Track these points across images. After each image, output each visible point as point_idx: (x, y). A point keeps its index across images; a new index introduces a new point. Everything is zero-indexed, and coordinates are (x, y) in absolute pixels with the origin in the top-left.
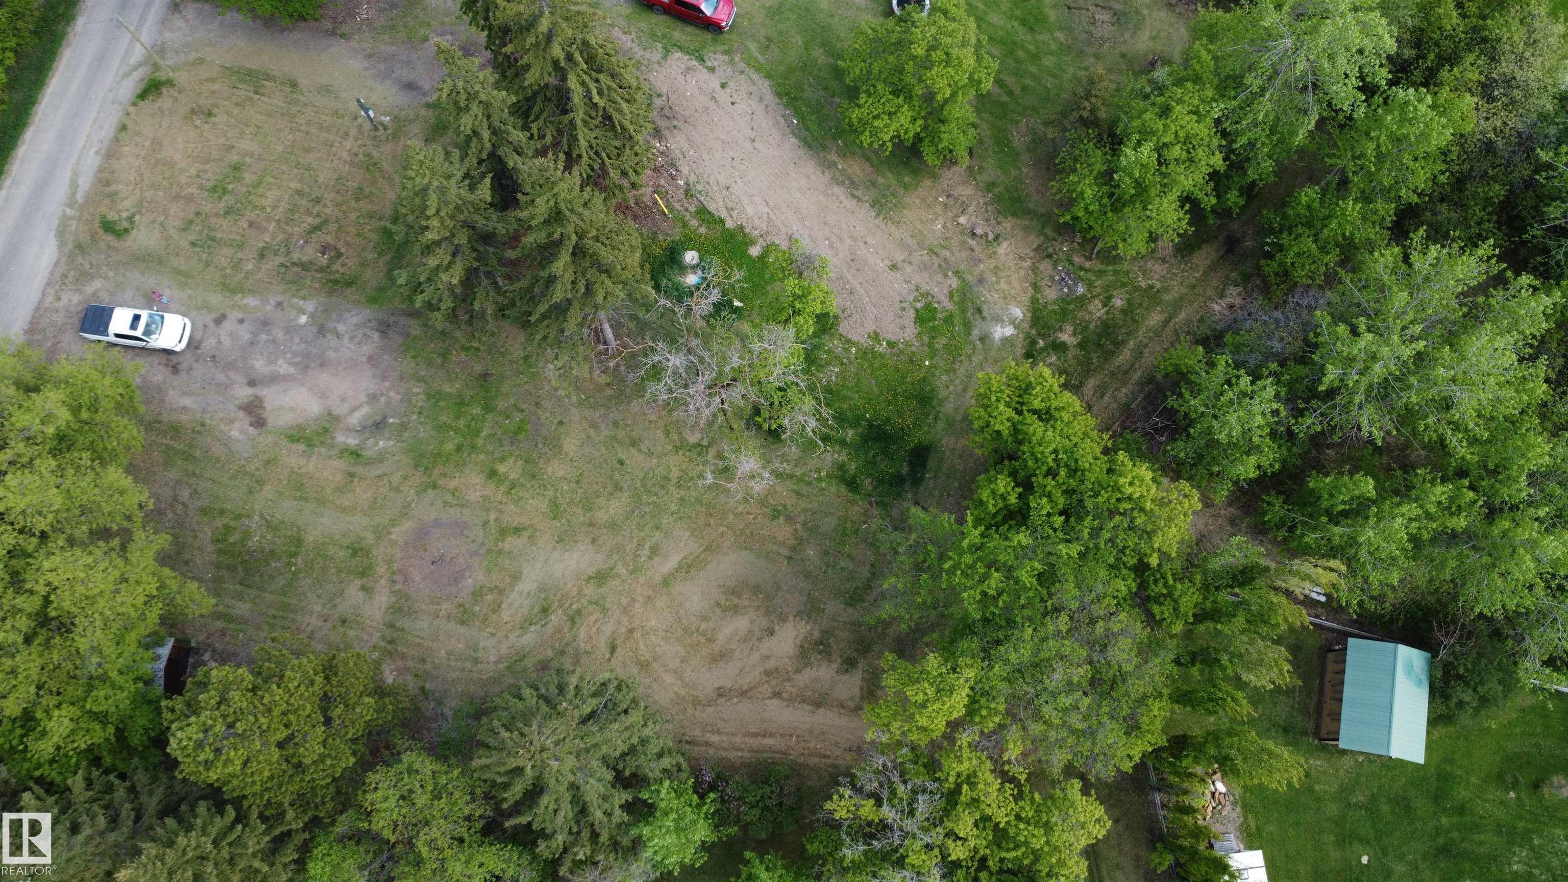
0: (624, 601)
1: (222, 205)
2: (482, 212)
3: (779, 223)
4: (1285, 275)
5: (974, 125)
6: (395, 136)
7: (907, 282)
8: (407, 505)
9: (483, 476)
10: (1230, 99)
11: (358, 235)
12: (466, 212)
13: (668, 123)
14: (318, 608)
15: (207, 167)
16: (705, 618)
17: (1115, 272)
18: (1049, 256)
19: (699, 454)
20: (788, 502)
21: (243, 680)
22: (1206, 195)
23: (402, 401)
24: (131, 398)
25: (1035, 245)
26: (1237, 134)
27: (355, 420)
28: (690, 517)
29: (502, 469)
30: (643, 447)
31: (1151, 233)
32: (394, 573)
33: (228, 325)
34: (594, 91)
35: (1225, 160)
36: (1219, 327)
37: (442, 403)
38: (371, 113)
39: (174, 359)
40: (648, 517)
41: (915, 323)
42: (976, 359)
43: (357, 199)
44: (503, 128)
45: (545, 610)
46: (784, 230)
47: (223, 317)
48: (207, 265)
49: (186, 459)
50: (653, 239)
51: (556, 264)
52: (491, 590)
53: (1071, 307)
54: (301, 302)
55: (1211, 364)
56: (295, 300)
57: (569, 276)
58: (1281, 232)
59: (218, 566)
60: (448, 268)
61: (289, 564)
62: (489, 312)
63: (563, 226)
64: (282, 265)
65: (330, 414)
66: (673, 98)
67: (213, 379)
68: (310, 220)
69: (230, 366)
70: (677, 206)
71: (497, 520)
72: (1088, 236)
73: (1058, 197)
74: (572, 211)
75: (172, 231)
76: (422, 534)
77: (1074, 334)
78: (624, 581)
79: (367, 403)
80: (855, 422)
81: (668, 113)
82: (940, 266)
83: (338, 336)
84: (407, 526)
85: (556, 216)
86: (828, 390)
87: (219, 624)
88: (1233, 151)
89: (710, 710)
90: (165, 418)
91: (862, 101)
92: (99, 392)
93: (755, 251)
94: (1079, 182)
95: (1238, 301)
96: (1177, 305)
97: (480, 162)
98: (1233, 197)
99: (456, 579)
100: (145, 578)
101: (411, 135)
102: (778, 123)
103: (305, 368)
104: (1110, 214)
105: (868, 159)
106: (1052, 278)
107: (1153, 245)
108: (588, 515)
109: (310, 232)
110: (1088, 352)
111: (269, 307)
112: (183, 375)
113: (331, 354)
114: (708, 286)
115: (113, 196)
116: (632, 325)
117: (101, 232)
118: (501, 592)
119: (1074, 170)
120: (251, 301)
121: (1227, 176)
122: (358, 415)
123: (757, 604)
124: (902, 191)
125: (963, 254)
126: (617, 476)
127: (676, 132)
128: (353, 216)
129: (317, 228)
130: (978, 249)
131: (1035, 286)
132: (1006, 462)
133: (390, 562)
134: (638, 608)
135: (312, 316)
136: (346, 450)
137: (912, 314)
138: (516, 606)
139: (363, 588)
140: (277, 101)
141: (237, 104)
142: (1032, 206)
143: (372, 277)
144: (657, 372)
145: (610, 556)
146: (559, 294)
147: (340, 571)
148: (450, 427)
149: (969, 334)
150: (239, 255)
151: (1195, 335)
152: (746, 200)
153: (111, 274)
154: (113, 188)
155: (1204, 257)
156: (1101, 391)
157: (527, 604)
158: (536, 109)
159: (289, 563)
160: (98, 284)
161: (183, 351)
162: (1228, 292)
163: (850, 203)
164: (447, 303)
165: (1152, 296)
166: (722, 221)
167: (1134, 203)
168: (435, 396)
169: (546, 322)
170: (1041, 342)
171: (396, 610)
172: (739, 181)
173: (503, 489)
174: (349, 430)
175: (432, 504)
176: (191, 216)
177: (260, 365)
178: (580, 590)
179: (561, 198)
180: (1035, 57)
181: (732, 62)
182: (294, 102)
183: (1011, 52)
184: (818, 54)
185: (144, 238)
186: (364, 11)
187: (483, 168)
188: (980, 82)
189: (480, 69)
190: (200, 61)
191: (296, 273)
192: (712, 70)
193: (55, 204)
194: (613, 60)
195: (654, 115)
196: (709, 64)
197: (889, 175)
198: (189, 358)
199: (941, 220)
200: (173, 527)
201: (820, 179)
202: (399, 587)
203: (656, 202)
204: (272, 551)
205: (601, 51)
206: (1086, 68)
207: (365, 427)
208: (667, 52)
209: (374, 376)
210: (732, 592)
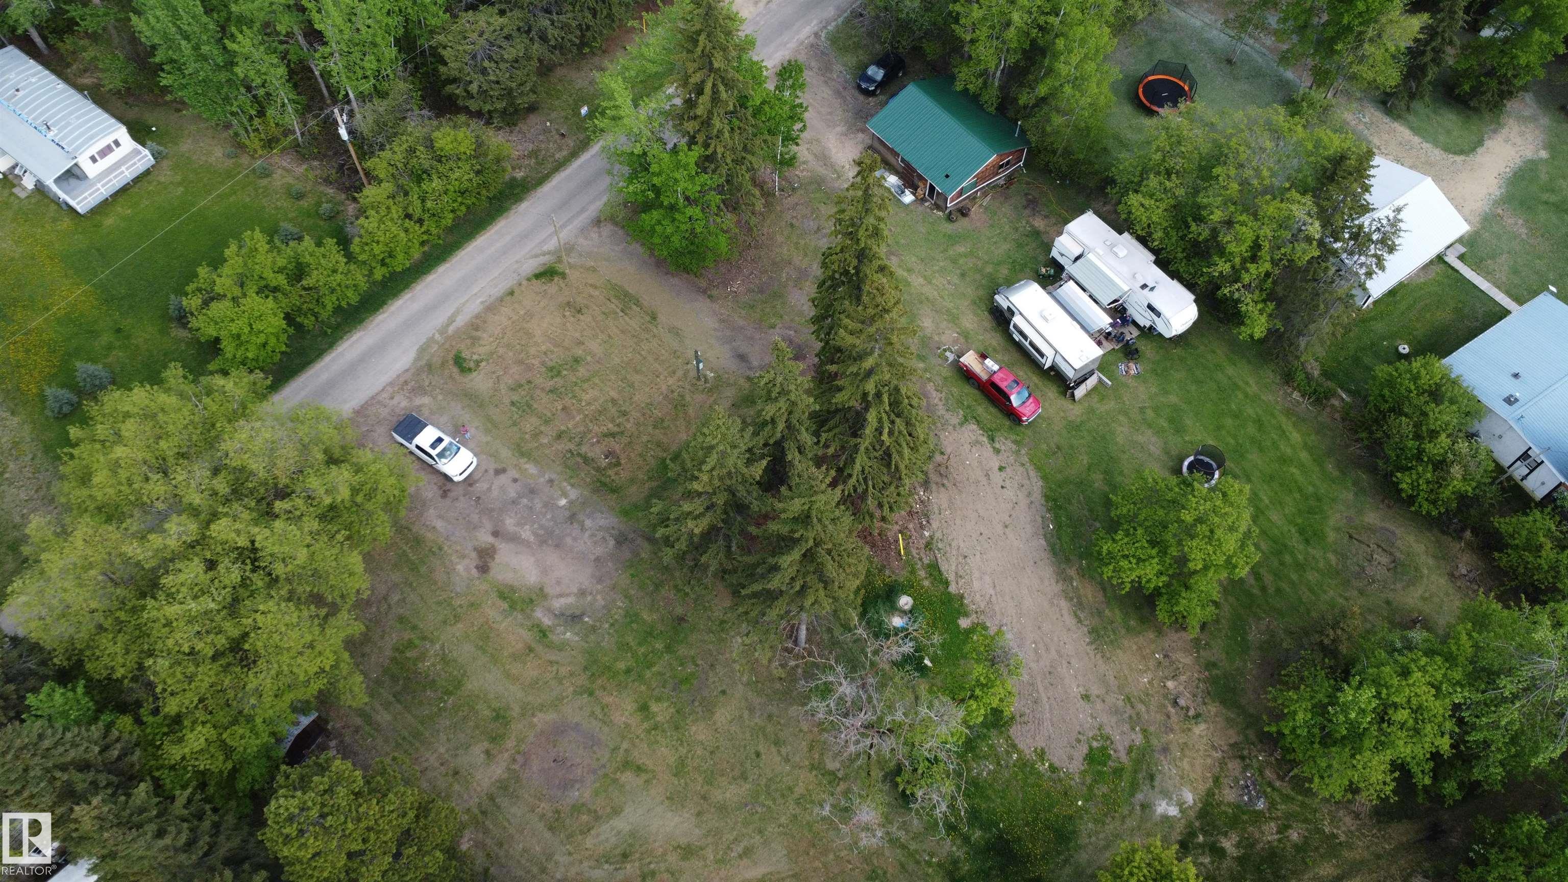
1: (551, 383)
2: (747, 485)
3: (997, 609)
5: (1215, 603)
6: (710, 391)
7: (1092, 716)
8: (560, 699)
9: (635, 706)
10: (1477, 691)
11: (640, 455)
12: (734, 481)
13: (938, 479)
14: (442, 750)
15: (556, 350)
17: (1303, 805)
18: (1243, 758)
19: (830, 783)
20: (890, 871)
21: (354, 782)
22: (1423, 772)
23: (604, 607)
24: (400, 501)
25: (1232, 741)
26: (1474, 727)
27: (558, 604)
28: (793, 837)
29: (654, 707)
30: (784, 751)
31: (1351, 783)
32: (519, 753)
33: (503, 479)
34: (886, 431)
35: (1452, 747)
37: (634, 626)
38: (701, 365)
39: (449, 486)
40: (756, 817)
41: (1085, 759)
42: (1130, 823)
43: (655, 427)
44: (797, 427)
45: (624, 856)
46: (998, 617)
47: (504, 471)
48: (515, 424)
49: (412, 570)
50: (880, 571)
51: (785, 557)
52: (590, 811)
53: (1245, 817)
54: (569, 488)
56: (565, 484)
57: (792, 572)
58: (1491, 845)
59: (386, 672)
60: (696, 518)
62: (712, 568)
63: (806, 529)
64: (570, 451)
65: (541, 589)
66: (953, 460)
67: (468, 515)
68: (610, 426)
69: (487, 512)
70: (914, 552)
71: (626, 751)
72: (1288, 757)
73: (1271, 705)
74: (820, 520)
75: (502, 386)
76: (559, 730)
77: (1237, 846)
78: (706, 866)
79: (575, 595)
80: (987, 826)
81: (943, 471)
82: (1130, 717)
83: (583, 529)
84: (551, 716)
85: (804, 519)
86: (974, 783)
87: (358, 721)
88: (1465, 742)
90: (415, 529)
91: (1118, 537)
92: (380, 487)
93: (964, 623)
94: (1297, 701)
97: (766, 445)
98: (1450, 787)
99: (566, 785)
100: (327, 653)
101: (723, 396)
102: (1035, 521)
103: (543, 542)
104: (1316, 746)
105: (1104, 590)
106: (1236, 780)
107: (1350, 796)
108: (706, 788)
109: (605, 435)
110: (1245, 871)
111: (542, 480)
112: (448, 502)
113: (569, 540)
114: (906, 637)
115: (475, 340)
116: (825, 636)
117: (451, 362)
118: (597, 818)
119: (1296, 688)
120: (532, 469)
121: (1450, 762)
122: (563, 601)
124: (1123, 631)
125: (1158, 716)
126: (748, 765)
127: (942, 489)
128: (645, 438)
129: (613, 435)
130: (1174, 719)
131: (1216, 780)
133: (520, 741)
135: (571, 503)
136: (538, 626)
137: (1085, 750)
138: (603, 837)
139: (487, 753)
141: (604, 313)
142: (1243, 702)
143: (635, 493)
144: (826, 691)
145: (706, 836)
146: (776, 582)
147: (477, 727)
148: (630, 648)
149: (1132, 795)
150: (542, 428)
152: (976, 574)
153: (440, 397)
154: (479, 334)
155: (1401, 832)
157: (613, 840)
158: (832, 423)
159: (441, 698)
160: (426, 400)
161: (459, 482)
163: (1070, 621)
164: (682, 545)
165: (1332, 845)
166: (947, 583)
167: (1344, 745)
168: (632, 617)
169: (753, 601)
170: (1201, 837)
171: (503, 786)
172: (978, 554)
173: (646, 725)
174: (549, 610)
175: (581, 709)
176: (523, 381)
177: (510, 523)
178: (664, 854)
179: (815, 507)
180: (1300, 567)
181: (1018, 452)
182: (647, 330)
183: (1278, 553)
184: (1097, 479)
185: (479, 381)
186: (737, 285)
187: (766, 451)
188: (1235, 567)
189: (802, 373)
190: (594, 270)
191: (578, 463)
192: (997, 451)
193: (431, 327)
194: (914, 411)
195: (930, 467)
196: (997, 445)
197: (1117, 611)
198: (460, 490)
199: (1150, 675)
200: (370, 620)
201: (1052, 586)
202: (516, 767)
203: (897, 541)
204: (434, 681)
205: (906, 401)
206: (1346, 599)
207: (563, 615)
208: (965, 421)
209: (593, 575)
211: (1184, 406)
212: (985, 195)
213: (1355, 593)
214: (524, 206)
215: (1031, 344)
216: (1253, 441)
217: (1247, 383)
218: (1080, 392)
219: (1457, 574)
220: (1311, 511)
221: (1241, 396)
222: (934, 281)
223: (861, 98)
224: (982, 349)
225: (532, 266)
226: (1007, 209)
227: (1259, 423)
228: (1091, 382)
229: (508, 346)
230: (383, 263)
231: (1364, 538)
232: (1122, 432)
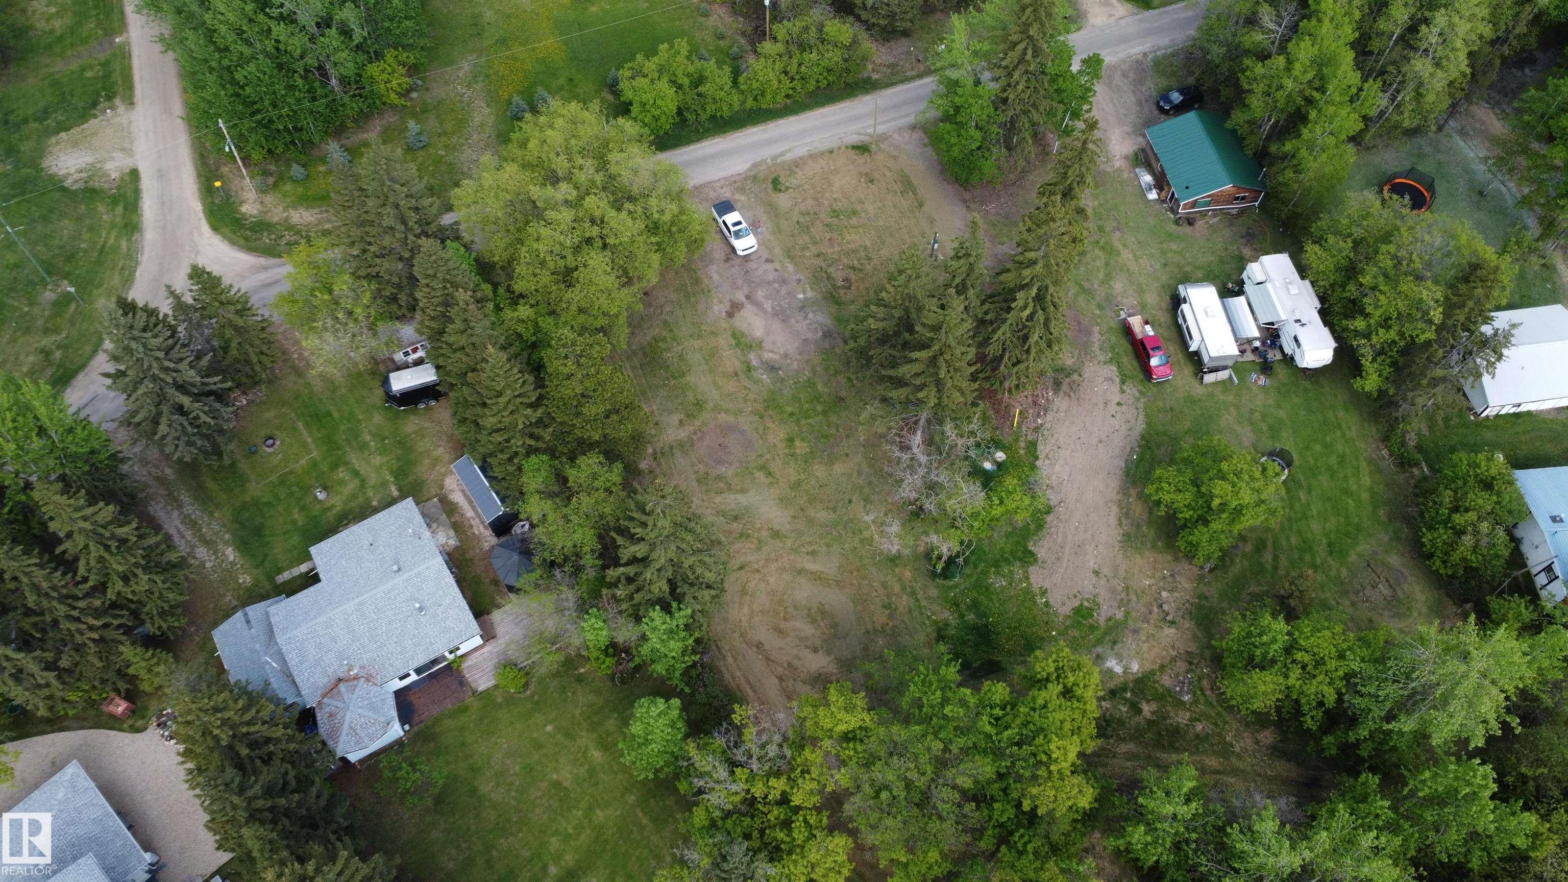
0: (772, 556)
1: (830, 220)
3: (1063, 490)
7: (1094, 586)
8: (741, 411)
9: (786, 436)
11: (867, 289)
13: (1068, 391)
14: (655, 408)
15: (843, 200)
16: (796, 608)
17: (1219, 714)
18: (1191, 663)
20: (901, 609)
23: (795, 370)
24: (698, 245)
25: (1190, 650)
27: (767, 356)
28: (848, 559)
29: (797, 443)
32: (700, 430)
33: (769, 266)
37: (809, 390)
39: (733, 256)
40: (830, 537)
41: (1073, 609)
45: (736, 518)
46: (1062, 495)
47: (772, 261)
48: (793, 236)
49: (686, 297)
52: (727, 483)
53: (1170, 699)
54: (809, 289)
56: (808, 286)
59: (642, 348)
61: (668, 379)
64: (821, 267)
65: (761, 342)
66: (1086, 383)
67: (736, 279)
68: (856, 262)
69: (749, 282)
70: (1024, 429)
71: (767, 460)
75: (797, 209)
76: (730, 429)
77: (1153, 713)
78: (784, 548)
79: (781, 355)
80: (980, 615)
81: (1074, 387)
82: (1122, 600)
83: (805, 318)
84: (730, 419)
89: (744, 646)
90: (699, 273)
92: (690, 229)
96: (1235, 772)
99: (720, 462)
102: (1125, 448)
103: (776, 314)
105: (1151, 514)
106: (1178, 675)
108: (806, 504)
109: (849, 267)
110: (1149, 730)
111: (794, 277)
112: (727, 265)
113: (793, 321)
115: (792, 173)
117: (770, 180)
118: (730, 489)
120: (790, 267)
122: (770, 355)
123: (826, 631)
124: (1149, 546)
125: (1143, 609)
126: (841, 504)
127: (1067, 398)
128: (875, 279)
129: (854, 268)
130: (1154, 616)
131: (1162, 668)
133: (704, 424)
134: (773, 566)
135: (806, 298)
136: (748, 363)
137: (1077, 603)
138: (728, 501)
139: (681, 421)
141: (888, 189)
143: (849, 311)
145: (792, 531)
147: (682, 404)
148: (800, 402)
149: (1094, 646)
150: (810, 246)
152: (1061, 462)
153: (753, 200)
154: (797, 170)
157: (733, 506)
160: (743, 198)
161: (739, 256)
163: (1113, 521)
165: (1226, 750)
166: (1037, 458)
168: (811, 383)
170: (1129, 695)
171: (681, 444)
172: (1070, 450)
173: (787, 451)
174: (760, 357)
175: (751, 423)
176: (812, 212)
177: (760, 294)
178: (761, 529)
180: (1314, 567)
181: (1138, 400)
182: (912, 212)
185: (783, 200)
186: (991, 207)
190: (895, 158)
191: (822, 277)
192: (1123, 392)
193: (767, 153)
196: (1125, 388)
197: (1152, 532)
198: (738, 261)
199: (1153, 581)
201: (1112, 493)
202: (694, 437)
203: (1014, 416)
204: (668, 366)
206: (1338, 603)
207: (767, 363)
208: (1111, 361)
209: (798, 348)
210: (823, 613)
211: (1288, 423)
212: (1215, 216)
213: (1347, 603)
214: (867, 98)
215: (1188, 328)
216: (1329, 468)
217: (1349, 428)
218: (1209, 378)
220: (1347, 535)
221: (1338, 434)
222: (1140, 260)
223: (1156, 112)
224: (1148, 317)
225: (854, 139)
226: (1227, 233)
227: (1342, 459)
228: (1223, 375)
229: (813, 186)
230: (755, 99)
231: (1379, 570)
232: (1227, 419)
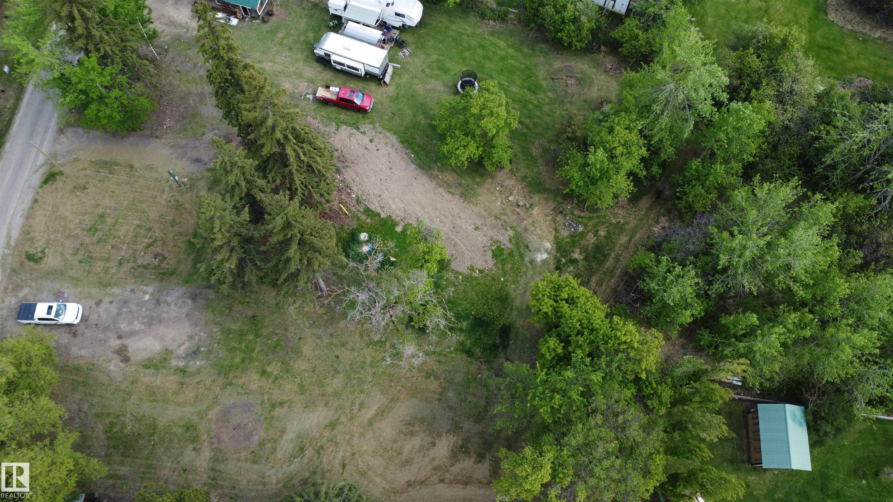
0: (347, 437)
1: (95, 237)
2: (245, 226)
3: (410, 212)
4: (690, 207)
5: (510, 147)
6: (191, 189)
7: (485, 236)
8: (216, 397)
9: (258, 375)
10: (646, 118)
11: (174, 246)
12: (236, 229)
13: (343, 165)
14: (169, 465)
15: (85, 217)
16: (395, 441)
17: (598, 217)
18: (561, 212)
19: (381, 347)
20: (435, 367)
22: (641, 170)
23: (208, 337)
24: (50, 354)
25: (552, 208)
26: (652, 136)
27: (181, 351)
28: (379, 384)
29: (269, 369)
30: (349, 347)
31: (614, 194)
32: (212, 438)
33: (103, 306)
34: (301, 154)
35: (647, 151)
36: (659, 240)
37: (231, 336)
38: (177, 178)
39: (74, 329)
40: (355, 387)
41: (493, 258)
42: (529, 273)
43: (172, 226)
44: (252, 179)
45: (302, 449)
46: (413, 215)
47: (101, 301)
48: (89, 272)
49: (85, 386)
50: (342, 229)
51: (290, 251)
52: (269, 441)
53: (577, 238)
54: (145, 287)
55: (659, 262)
56: (142, 287)
57: (298, 256)
58: (684, 185)
59: (108, 447)
60: (228, 260)
61: (150, 440)
62: (254, 281)
63: (292, 230)
64: (133, 268)
65: (167, 350)
66: (344, 151)
67: (97, 337)
68: (146, 240)
69: (107, 329)
70: (353, 209)
71: (268, 399)
72: (581, 199)
73: (561, 179)
74: (296, 221)
75: (67, 256)
76: (225, 414)
77: (581, 253)
78: (346, 425)
79: (188, 341)
80: (466, 317)
81: (343, 159)
82: (502, 225)
83: (168, 304)
84: (217, 409)
85: (288, 225)
86: (449, 302)
87: (111, 482)
88: (651, 145)
89: (404, 495)
90: (70, 364)
91: (448, 141)
92: (32, 354)
93: (399, 229)
94: (571, 170)
95: (667, 225)
96: (634, 231)
97: (241, 199)
98: (655, 170)
99: (248, 436)
100: (66, 460)
101: (200, 187)
102: (403, 158)
103: (151, 325)
104: (590, 187)
105: (455, 172)
106: (564, 224)
107: (616, 200)
108: (321, 389)
109: (147, 248)
110: (590, 262)
111: (127, 293)
112: (79, 337)
113: (164, 315)
114: (376, 252)
115: (31, 240)
116: (335, 278)
117: (26, 261)
118: (276, 441)
119: (568, 165)
120: (116, 290)
121: (650, 158)
122: (183, 348)
123: (424, 429)
124: (476, 186)
125: (514, 217)
126: (335, 365)
127: (348, 169)
128: (171, 236)
129: (150, 245)
130: (522, 213)
131: (556, 230)
132: (554, 330)
133: (208, 432)
134: (356, 440)
135: (152, 295)
136: (178, 369)
137: (490, 253)
138: (284, 448)
139: (195, 449)
140: (122, 176)
141: (100, 181)
142: (547, 186)
143: (185, 268)
144: (353, 304)
145: (336, 412)
146: (293, 267)
147: (180, 441)
148: (236, 348)
149: (523, 260)
150: (107, 265)
151: (646, 245)
152: (391, 202)
153: (33, 284)
154: (32, 235)
155: (645, 203)
156: (600, 283)
157: (291, 446)
158: (270, 167)
160: (26, 290)
161: (79, 324)
162: (661, 220)
163: (448, 196)
164: (229, 279)
165: (620, 228)
166: (379, 215)
167: (602, 180)
168: (227, 332)
169: (287, 284)
170: (564, 260)
171: (215, 459)
172: (386, 191)
173: (270, 381)
174: (179, 357)
175: (230, 395)
176: (78, 246)
177: (124, 326)
178: (321, 434)
179: (289, 215)
180: (538, 107)
181: (374, 128)
182: (134, 176)
183: (525, 106)
184: (421, 119)
185: (51, 261)
186: (168, 123)
187: (243, 202)
188: (511, 124)
189: (237, 149)
190: (77, 160)
191: (140, 272)
192: (364, 133)
194: (310, 136)
195: (335, 161)
196: (362, 130)
197: (468, 179)
198: (82, 327)
200: (80, 427)
201: (430, 185)
202: (215, 446)
203: (341, 209)
204: (139, 434)
205: (303, 132)
206: (566, 110)
207: (188, 355)
208: (338, 126)
209: (191, 325)
210: (410, 424)
211: (442, 58)
213: (569, 105)
214: (7, 146)
215: (348, 67)
216: (484, 57)
217: (465, 29)
218: (387, 79)
219: (608, 70)
221: (465, 37)
222: (277, 61)
224: (324, 84)
225: (37, 178)
227: (482, 47)
228: (390, 70)
229: (56, 232)
232: (419, 88)
